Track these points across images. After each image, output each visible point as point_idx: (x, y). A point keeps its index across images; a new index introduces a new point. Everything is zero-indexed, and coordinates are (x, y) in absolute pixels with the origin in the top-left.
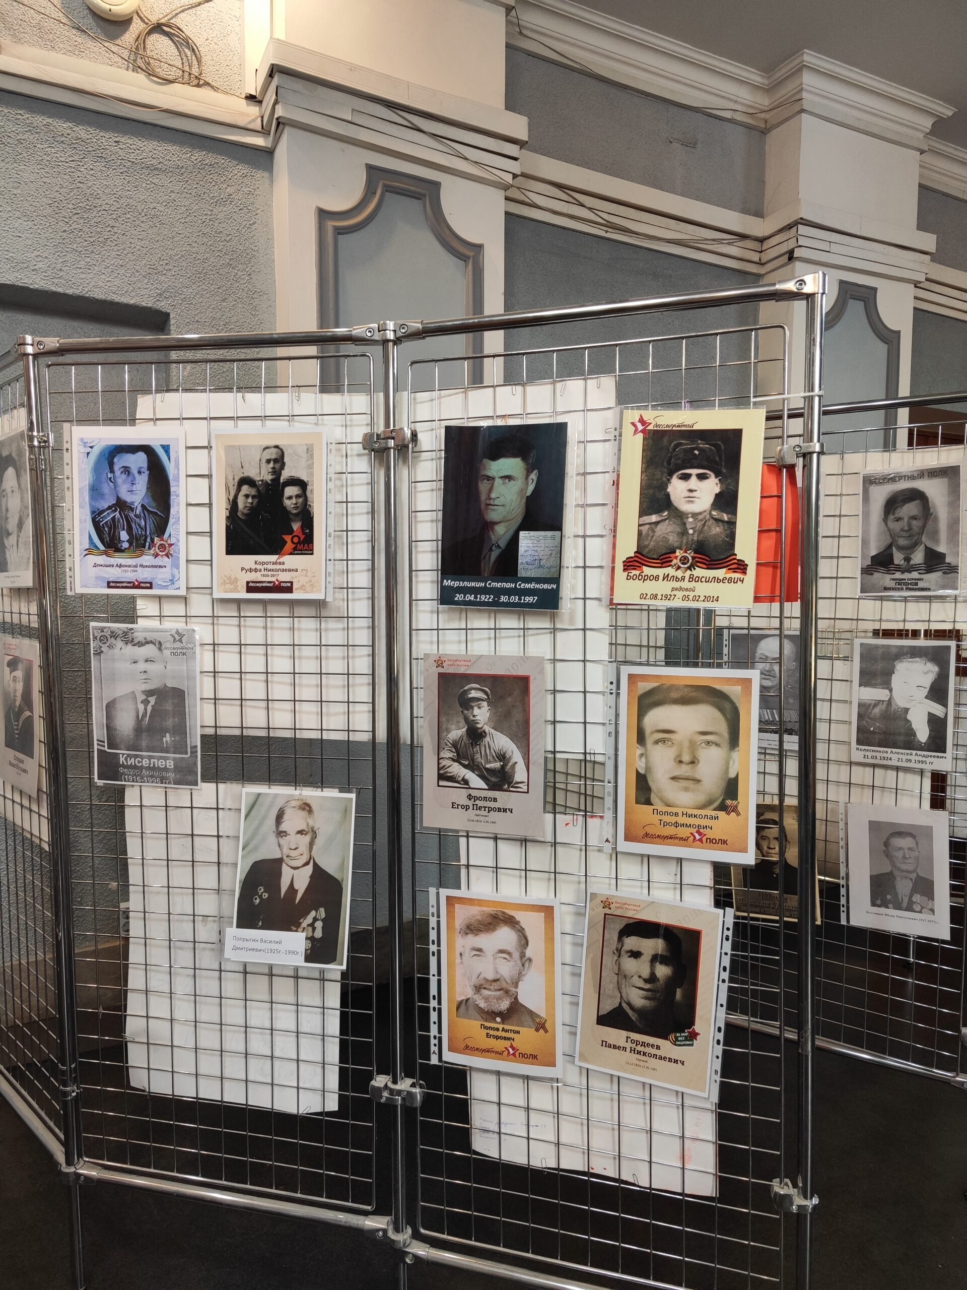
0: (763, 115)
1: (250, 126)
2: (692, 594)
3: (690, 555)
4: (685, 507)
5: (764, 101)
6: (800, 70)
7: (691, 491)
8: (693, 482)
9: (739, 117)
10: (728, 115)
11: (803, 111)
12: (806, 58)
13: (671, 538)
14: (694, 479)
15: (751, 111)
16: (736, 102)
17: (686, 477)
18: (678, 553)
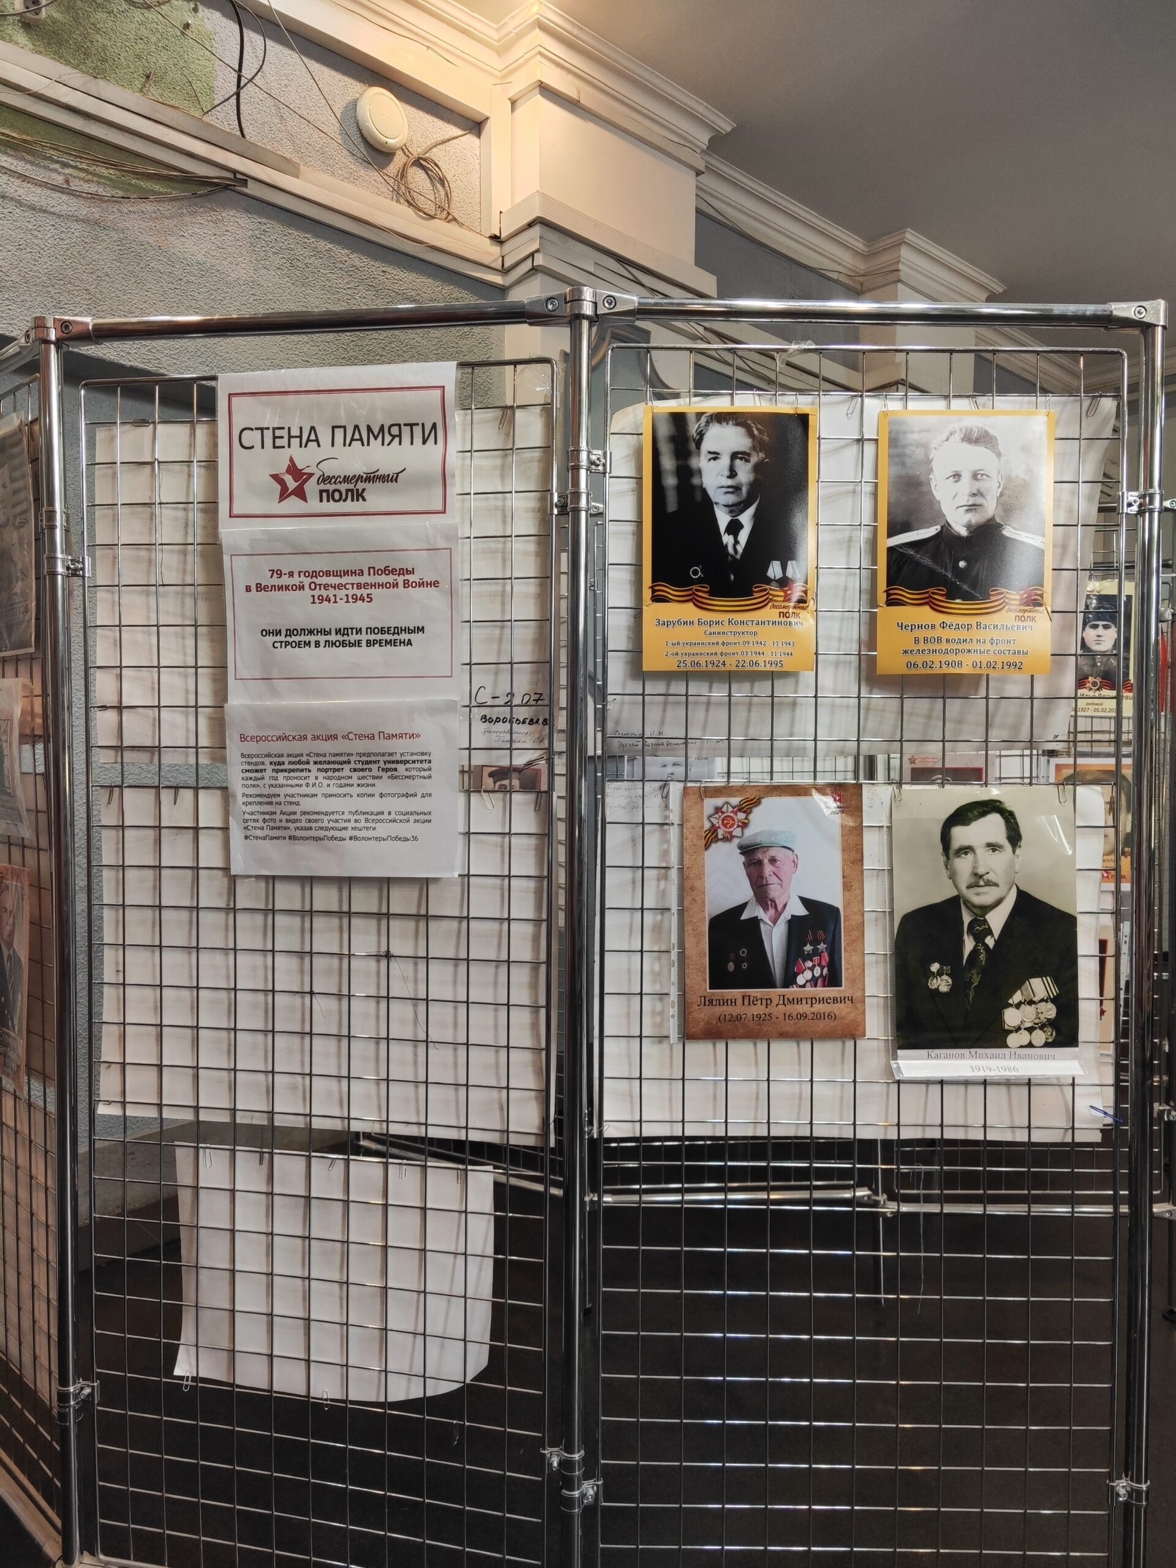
0: (861, 279)
1: (493, 265)
2: (1100, 707)
3: (1098, 680)
4: (1095, 648)
5: (861, 266)
6: (900, 244)
7: (1099, 636)
8: (1100, 630)
9: (843, 279)
10: (835, 276)
11: (899, 281)
12: (908, 235)
13: (1085, 668)
14: (1101, 628)
15: (850, 273)
16: (840, 264)
17: (1095, 627)
18: (1091, 679)
